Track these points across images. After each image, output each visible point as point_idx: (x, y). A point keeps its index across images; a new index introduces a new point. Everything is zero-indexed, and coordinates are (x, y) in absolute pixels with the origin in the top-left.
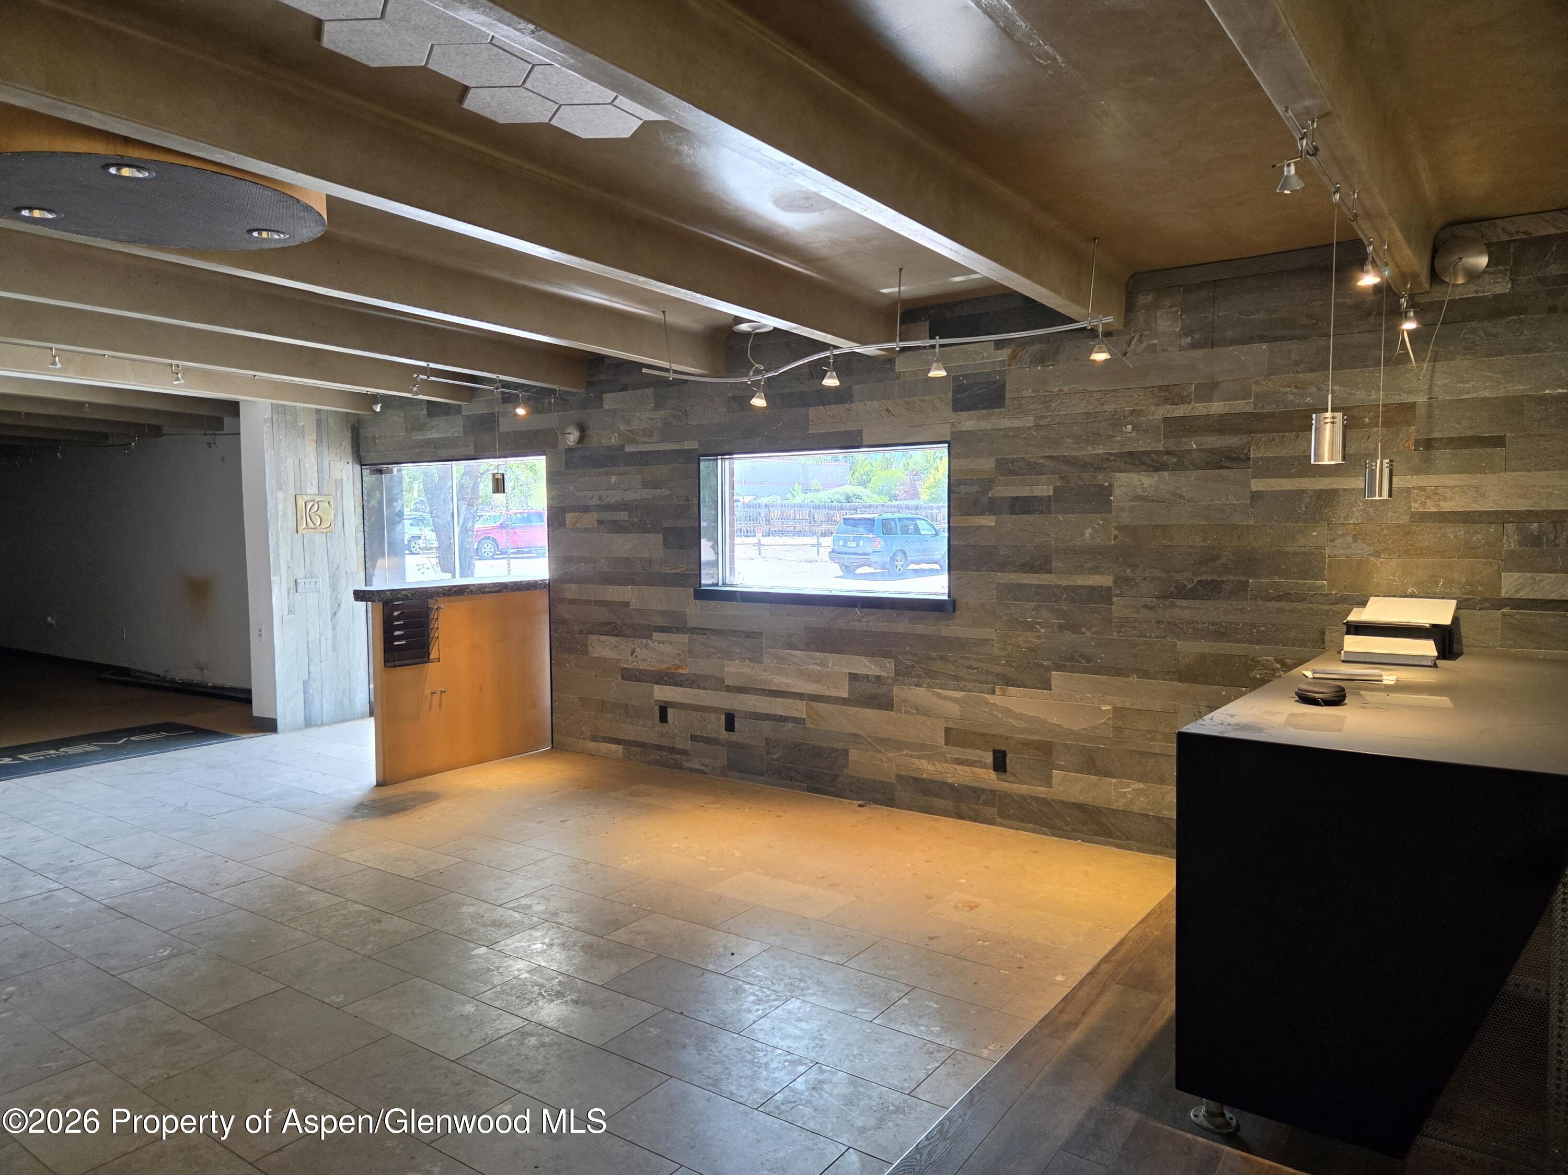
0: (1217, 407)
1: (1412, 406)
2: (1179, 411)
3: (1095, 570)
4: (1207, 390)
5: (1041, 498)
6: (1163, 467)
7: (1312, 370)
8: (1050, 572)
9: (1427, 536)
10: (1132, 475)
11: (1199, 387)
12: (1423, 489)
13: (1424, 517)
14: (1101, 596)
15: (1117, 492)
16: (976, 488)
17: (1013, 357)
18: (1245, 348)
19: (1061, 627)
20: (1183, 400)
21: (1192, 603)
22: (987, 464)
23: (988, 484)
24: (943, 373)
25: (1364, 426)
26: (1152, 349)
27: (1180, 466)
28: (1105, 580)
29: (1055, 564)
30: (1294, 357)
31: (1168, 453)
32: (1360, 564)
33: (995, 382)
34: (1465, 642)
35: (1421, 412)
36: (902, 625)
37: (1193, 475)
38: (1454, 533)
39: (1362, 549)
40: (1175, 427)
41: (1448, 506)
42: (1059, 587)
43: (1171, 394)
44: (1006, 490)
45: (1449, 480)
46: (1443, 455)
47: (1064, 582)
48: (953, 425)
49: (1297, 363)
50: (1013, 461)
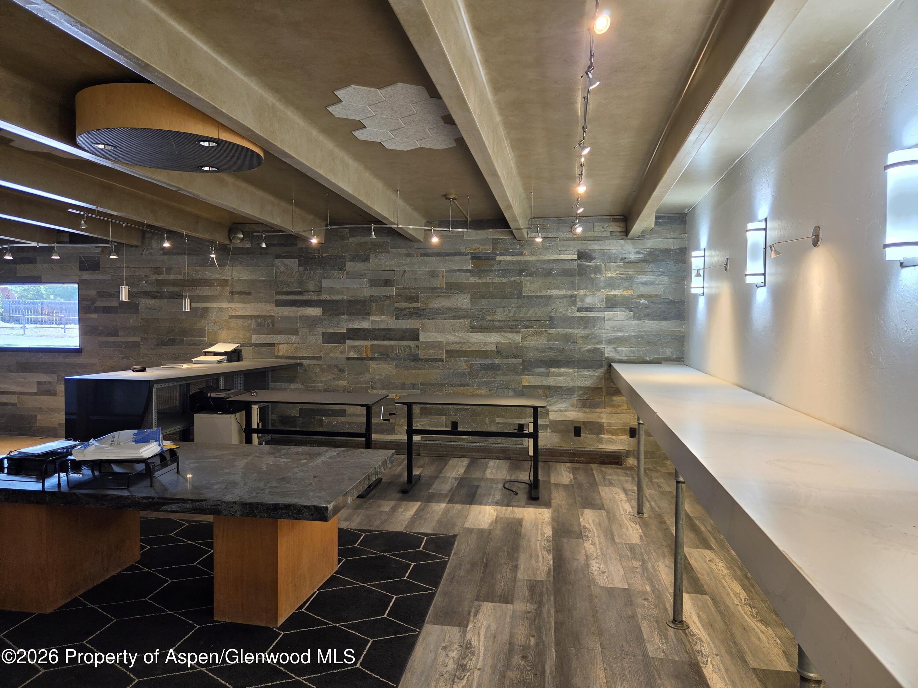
0: (172, 276)
1: (227, 281)
2: (160, 277)
3: (134, 335)
4: (169, 270)
5: (114, 307)
6: (154, 297)
7: (200, 266)
8: (118, 336)
9: (233, 323)
10: (147, 300)
11: (166, 269)
12: (231, 308)
13: (232, 317)
14: (136, 345)
15: (141, 305)
16: (89, 303)
17: (102, 251)
18: (180, 256)
19: (123, 358)
20: (161, 273)
21: (167, 347)
22: (93, 293)
23: (93, 301)
24: (58, 258)
25: (214, 286)
26: (151, 254)
27: (161, 297)
28: (138, 339)
29: (120, 333)
30: (195, 261)
31: (157, 292)
32: (216, 332)
33: (95, 261)
34: (243, 357)
35: (230, 283)
36: (60, 359)
37: (165, 300)
38: (240, 322)
39: (216, 327)
40: (160, 283)
41: (238, 314)
42: (121, 342)
43: (157, 270)
44: (100, 304)
45: (238, 305)
46: (236, 297)
47: (123, 340)
48: (79, 276)
49: (195, 263)
50: (104, 292)
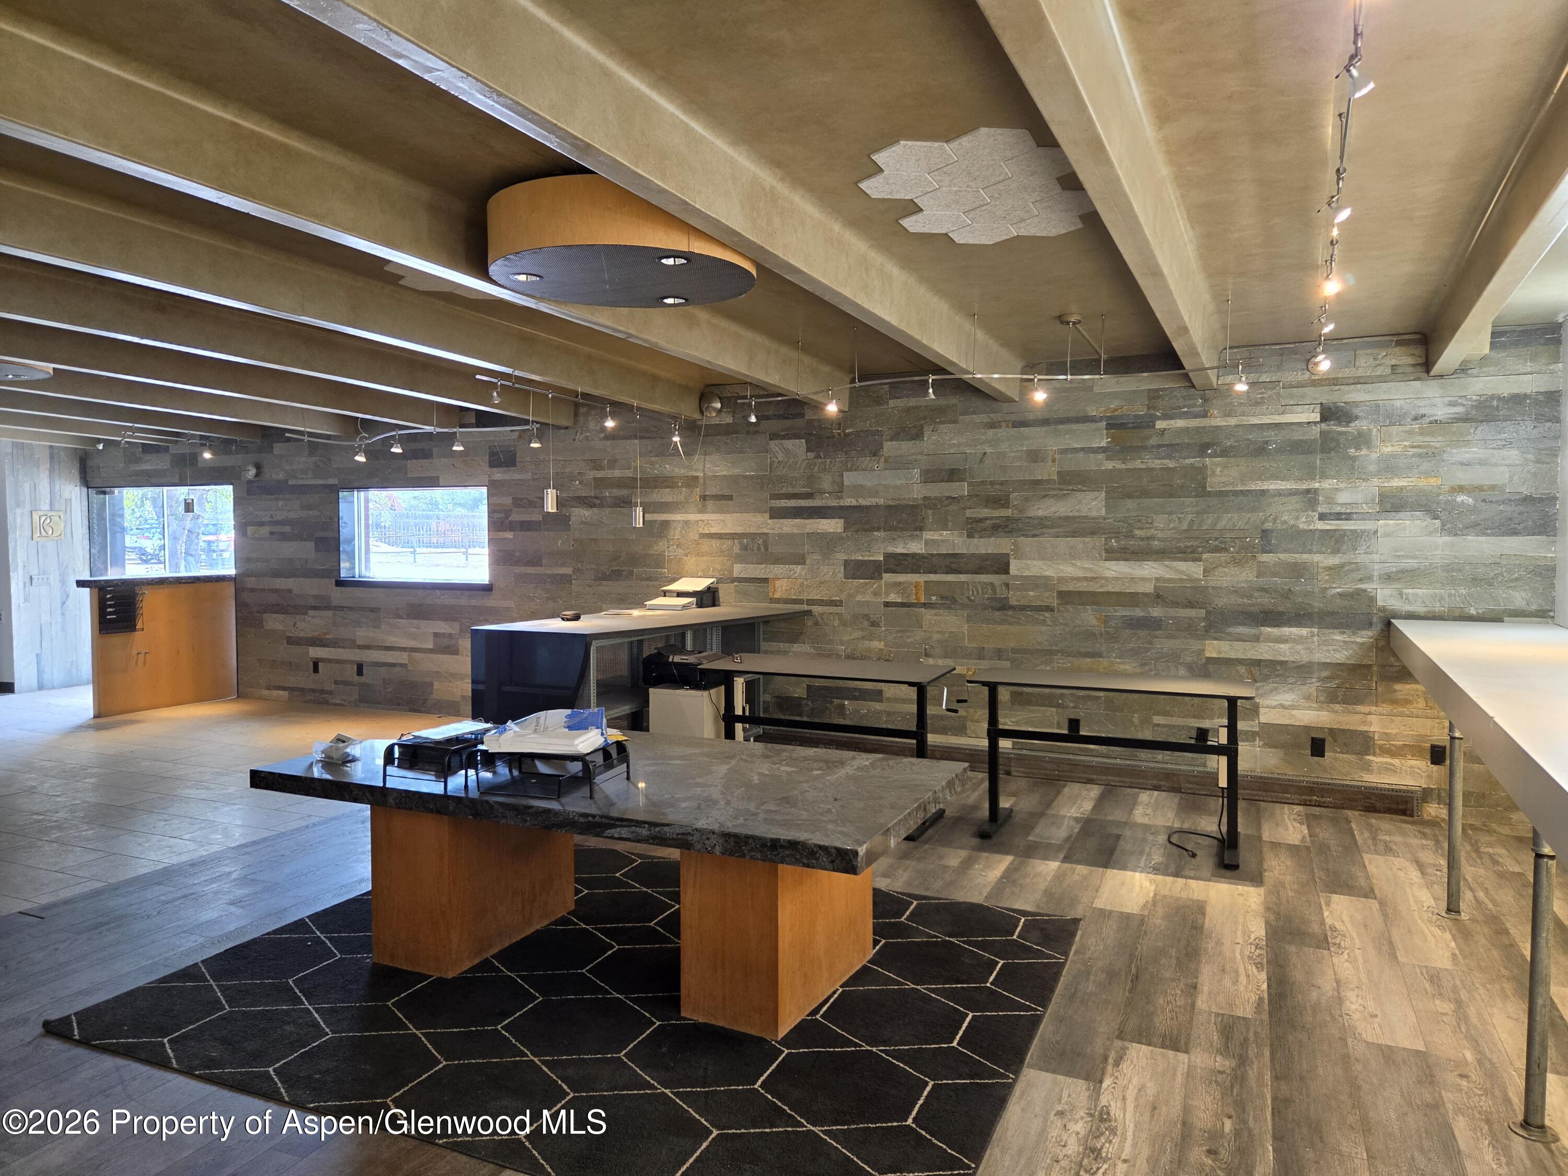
0: (617, 473)
1: (697, 478)
2: (600, 474)
3: (563, 565)
4: (613, 464)
5: (536, 522)
6: (592, 506)
7: (657, 456)
8: (541, 566)
9: (706, 545)
10: (581, 510)
11: (609, 461)
12: (703, 521)
13: (703, 536)
14: (565, 580)
15: (573, 519)
16: (502, 515)
17: (520, 437)
18: (628, 442)
19: (548, 599)
20: (601, 468)
21: (610, 583)
22: (508, 501)
23: (508, 513)
24: (461, 448)
25: (678, 487)
26: (587, 438)
27: (601, 506)
28: (567, 570)
29: (544, 561)
30: (649, 448)
31: (596, 498)
32: (680, 560)
33: (511, 451)
34: (721, 600)
35: (701, 481)
36: (464, 600)
37: (608, 510)
38: (715, 543)
39: (680, 552)
40: (600, 483)
41: (714, 530)
42: (545, 575)
43: (596, 464)
44: (516, 517)
45: (713, 517)
46: (710, 503)
47: (548, 572)
48: (489, 476)
49: (651, 452)
50: (521, 499)
